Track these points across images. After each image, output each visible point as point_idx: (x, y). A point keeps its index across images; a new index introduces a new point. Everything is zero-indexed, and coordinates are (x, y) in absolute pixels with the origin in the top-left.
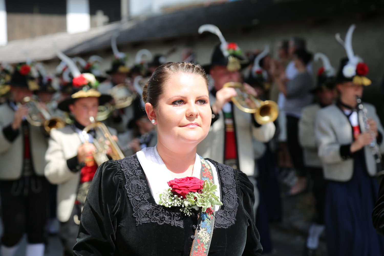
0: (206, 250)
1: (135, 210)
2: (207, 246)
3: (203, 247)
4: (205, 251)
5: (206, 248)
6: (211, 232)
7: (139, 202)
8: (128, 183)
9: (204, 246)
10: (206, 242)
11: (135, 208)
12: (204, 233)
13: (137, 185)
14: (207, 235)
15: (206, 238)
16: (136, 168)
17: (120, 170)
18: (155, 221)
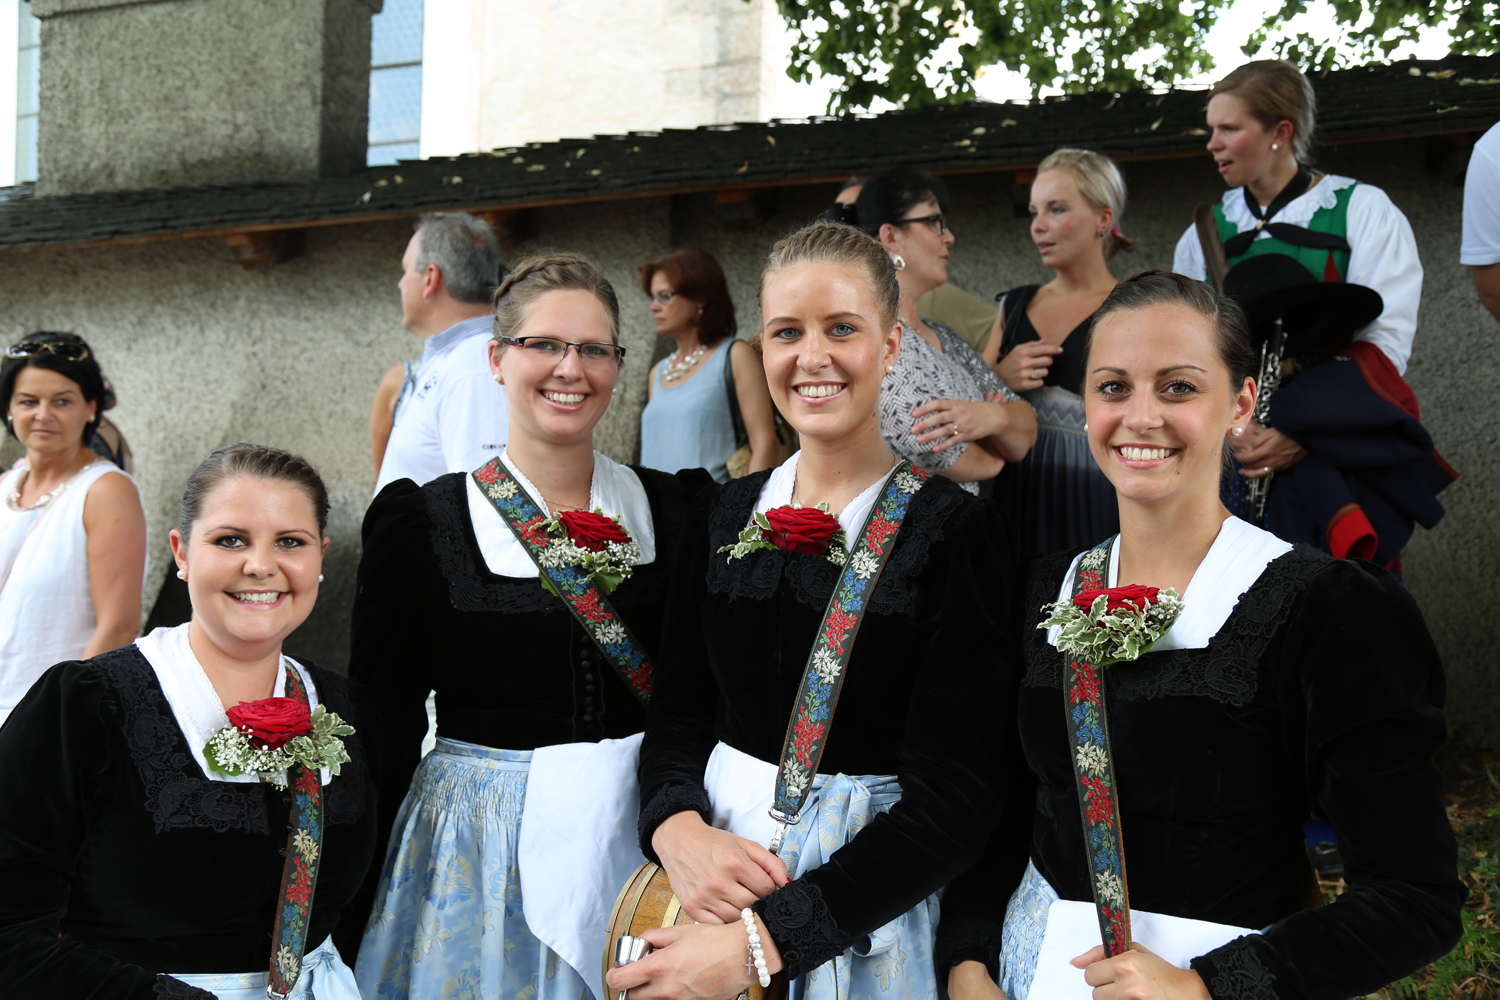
0: (312, 880)
1: (151, 793)
2: (313, 869)
3: (305, 875)
4: (309, 883)
5: (312, 876)
6: (319, 837)
7: (161, 773)
8: (129, 720)
9: (308, 872)
10: (311, 861)
11: (150, 789)
12: (306, 842)
13: (155, 728)
14: (313, 845)
15: (310, 852)
16: (146, 684)
17: (110, 686)
18: (206, 823)
